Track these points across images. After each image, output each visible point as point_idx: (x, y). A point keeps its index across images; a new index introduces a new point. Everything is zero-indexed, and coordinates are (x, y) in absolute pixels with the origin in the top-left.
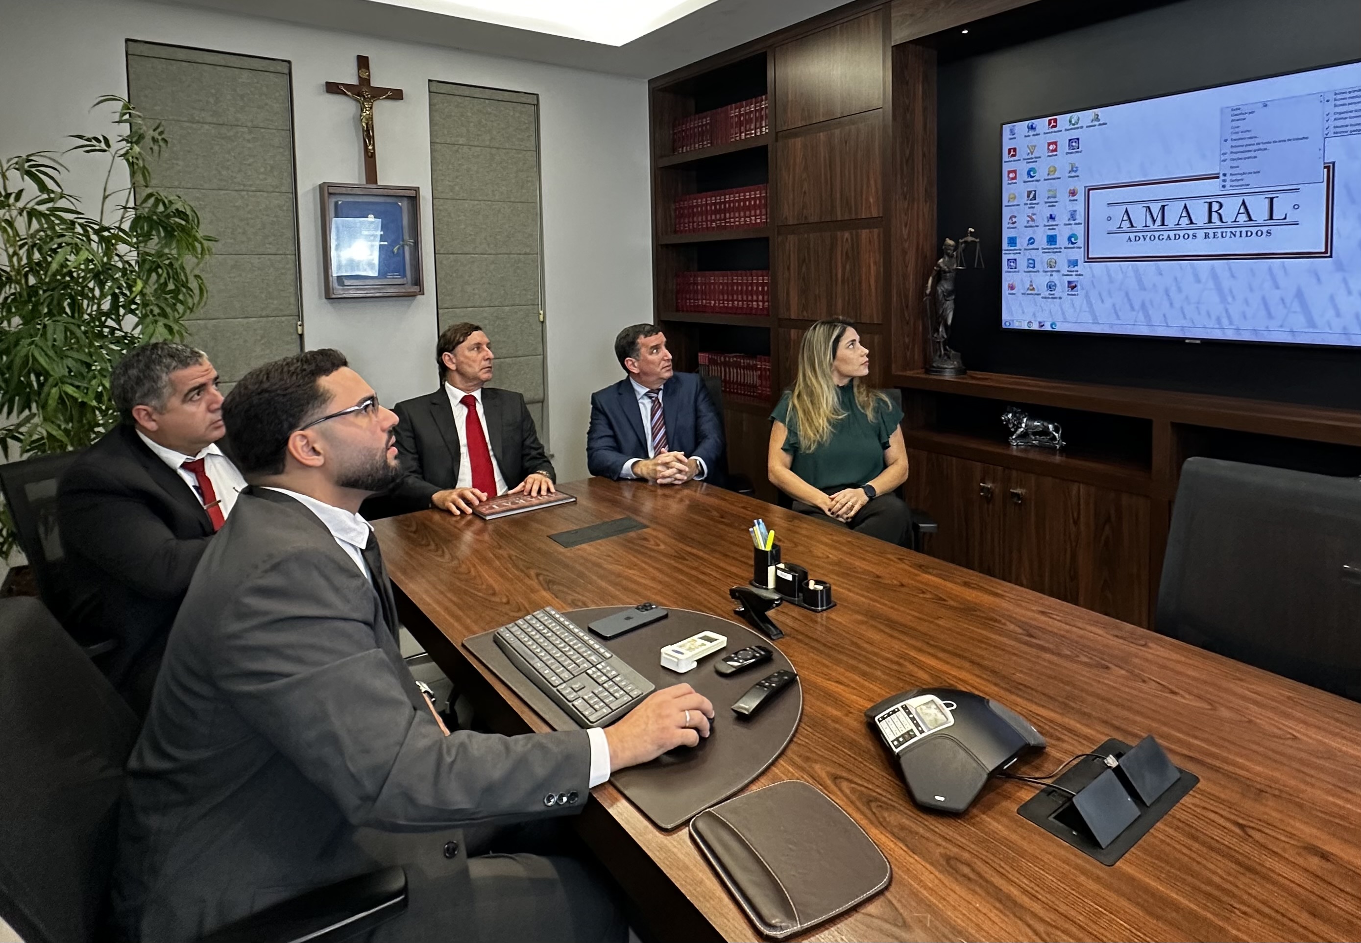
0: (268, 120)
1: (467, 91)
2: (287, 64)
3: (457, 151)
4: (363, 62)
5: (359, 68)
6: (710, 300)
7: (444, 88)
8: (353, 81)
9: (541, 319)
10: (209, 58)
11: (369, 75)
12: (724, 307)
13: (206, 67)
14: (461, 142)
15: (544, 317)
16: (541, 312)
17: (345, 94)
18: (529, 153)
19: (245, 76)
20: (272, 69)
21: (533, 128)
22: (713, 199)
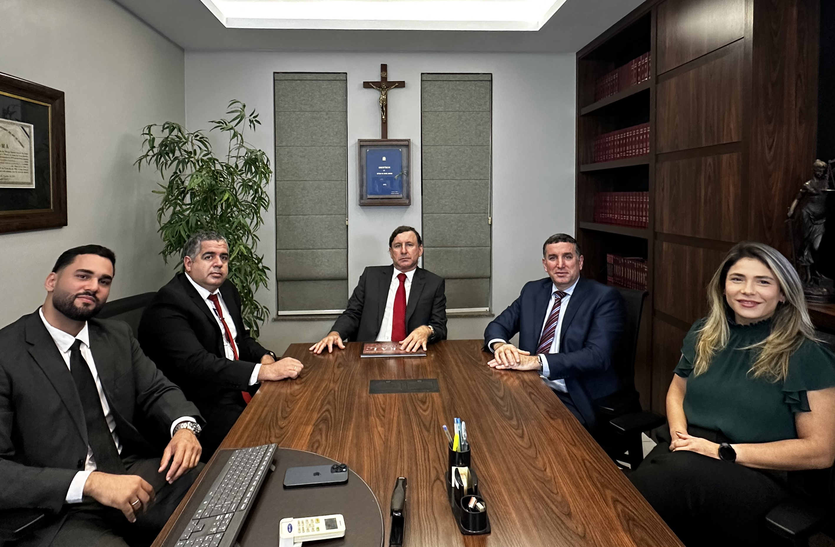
0: (335, 107)
1: (445, 77)
2: (345, 74)
3: (438, 115)
4: (384, 68)
5: (382, 71)
6: (615, 214)
7: (430, 77)
8: (378, 79)
9: (490, 223)
10: (309, 77)
11: (386, 75)
12: (623, 220)
13: (308, 82)
14: (441, 110)
15: (491, 222)
16: (490, 218)
17: (373, 88)
18: (485, 113)
19: (325, 84)
20: (338, 78)
21: (488, 97)
22: (617, 136)
